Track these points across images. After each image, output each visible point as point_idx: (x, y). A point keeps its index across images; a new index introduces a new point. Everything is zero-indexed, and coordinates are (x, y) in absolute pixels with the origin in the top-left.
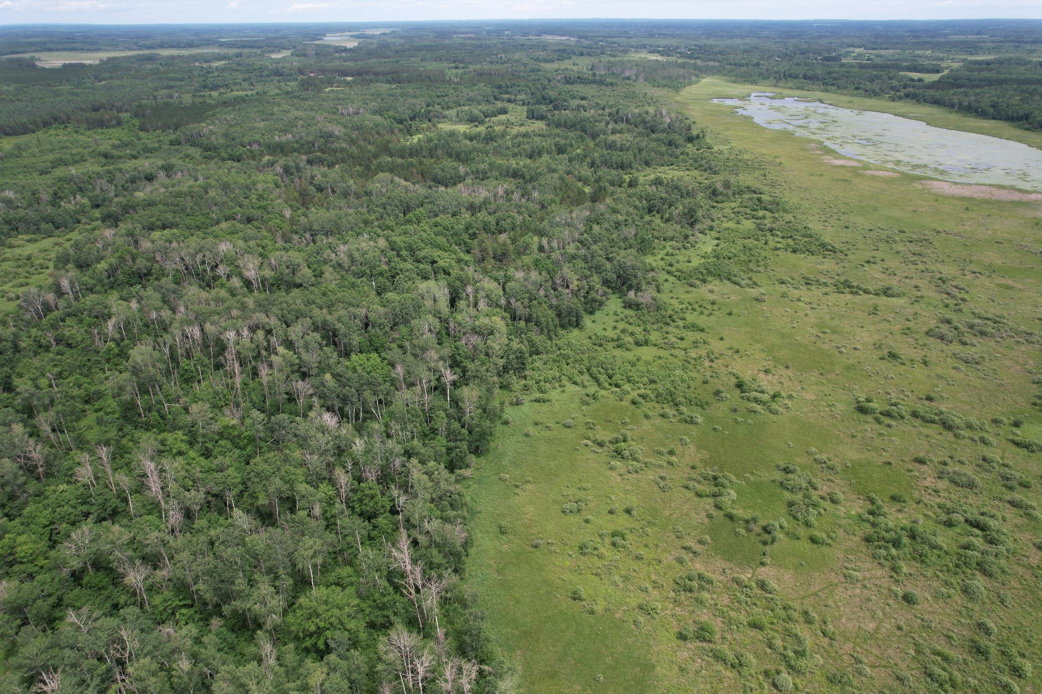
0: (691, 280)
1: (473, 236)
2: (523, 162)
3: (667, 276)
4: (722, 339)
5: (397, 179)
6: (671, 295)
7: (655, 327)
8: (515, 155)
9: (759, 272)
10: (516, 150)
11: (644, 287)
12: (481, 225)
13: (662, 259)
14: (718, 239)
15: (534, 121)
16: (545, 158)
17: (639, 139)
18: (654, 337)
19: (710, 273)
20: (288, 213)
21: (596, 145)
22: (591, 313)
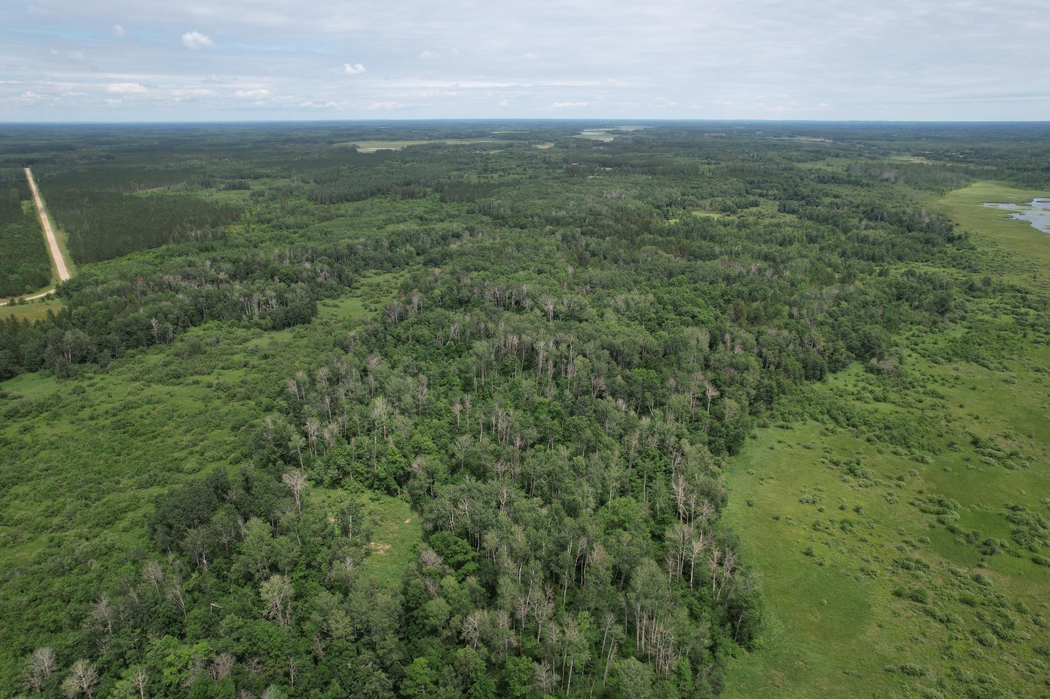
0: (936, 357)
1: (728, 301)
2: (775, 248)
3: (910, 352)
4: (961, 406)
5: (660, 252)
6: (912, 367)
7: (894, 389)
8: (766, 242)
9: (1012, 359)
10: (768, 237)
11: (886, 357)
12: (735, 294)
13: (907, 339)
14: (970, 328)
15: (785, 214)
16: (796, 245)
17: (893, 236)
18: (892, 396)
19: (956, 354)
20: (570, 270)
21: (848, 238)
22: (834, 372)
